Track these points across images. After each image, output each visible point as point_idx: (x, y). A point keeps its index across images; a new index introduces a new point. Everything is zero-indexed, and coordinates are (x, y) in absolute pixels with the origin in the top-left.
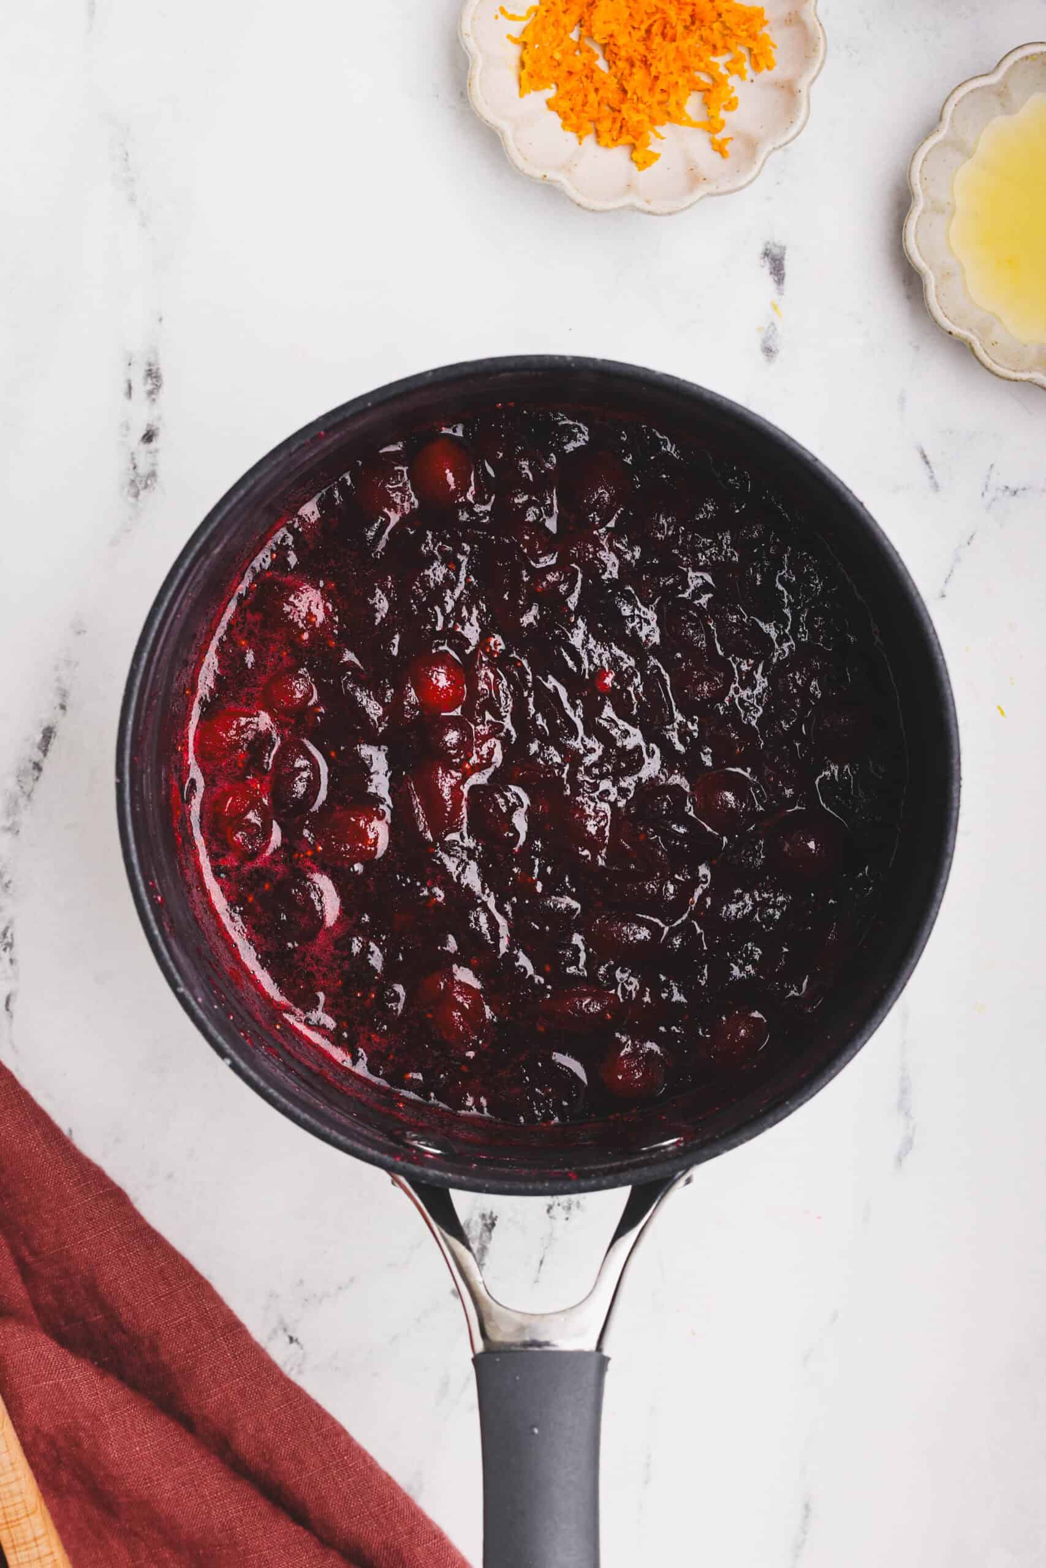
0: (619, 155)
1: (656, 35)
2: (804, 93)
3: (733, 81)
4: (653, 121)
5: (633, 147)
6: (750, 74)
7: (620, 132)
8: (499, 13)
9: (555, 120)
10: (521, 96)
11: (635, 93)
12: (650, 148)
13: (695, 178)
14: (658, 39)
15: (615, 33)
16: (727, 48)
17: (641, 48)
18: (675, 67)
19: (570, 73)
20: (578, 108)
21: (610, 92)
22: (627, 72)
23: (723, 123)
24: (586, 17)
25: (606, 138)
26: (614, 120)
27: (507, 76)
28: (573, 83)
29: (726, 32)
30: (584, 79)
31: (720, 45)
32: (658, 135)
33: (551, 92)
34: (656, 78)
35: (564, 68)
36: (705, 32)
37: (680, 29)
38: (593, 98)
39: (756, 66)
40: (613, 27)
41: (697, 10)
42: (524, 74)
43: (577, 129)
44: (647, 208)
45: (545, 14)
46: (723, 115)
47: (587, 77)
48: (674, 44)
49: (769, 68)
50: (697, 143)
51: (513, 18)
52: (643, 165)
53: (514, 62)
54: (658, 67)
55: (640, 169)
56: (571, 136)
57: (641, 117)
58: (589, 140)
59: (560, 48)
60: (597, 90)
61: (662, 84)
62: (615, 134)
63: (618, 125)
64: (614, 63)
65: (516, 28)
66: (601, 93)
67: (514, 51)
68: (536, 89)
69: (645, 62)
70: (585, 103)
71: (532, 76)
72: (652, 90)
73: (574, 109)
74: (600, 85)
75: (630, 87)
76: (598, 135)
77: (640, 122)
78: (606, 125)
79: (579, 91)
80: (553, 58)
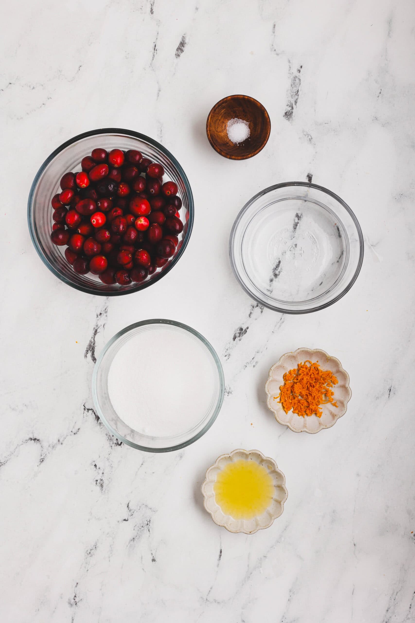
0: (313, 416)
1: (309, 387)
2: (349, 387)
3: (330, 388)
4: (317, 405)
5: (316, 414)
6: (334, 385)
7: (311, 411)
8: (274, 399)
9: (296, 415)
10: (287, 414)
11: (311, 402)
12: (320, 412)
13: (334, 416)
14: (310, 388)
15: (301, 391)
16: (325, 382)
17: (308, 391)
18: (317, 393)
19: (295, 404)
20: (300, 410)
21: (306, 404)
22: (307, 397)
23: (333, 399)
24: (293, 390)
25: (309, 414)
26: (309, 409)
27: (282, 412)
28: (296, 406)
29: (324, 379)
30: (298, 403)
31: (324, 382)
32: (320, 408)
33: (292, 409)
34: (314, 397)
35: (293, 403)
36: (320, 381)
37: (314, 384)
38: (302, 407)
39: (334, 384)
40: (300, 390)
41: (316, 378)
42: (285, 409)
43: (302, 415)
44: (327, 427)
45: (283, 394)
46: (332, 397)
47: (298, 402)
48: (315, 388)
49: (337, 383)
50: (329, 406)
51: (277, 398)
52: (320, 417)
53: (281, 407)
54: (314, 394)
55: (320, 418)
56: (301, 417)
57: (315, 406)
58: (305, 416)
59: (290, 399)
60: (302, 405)
61: (316, 398)
62: (311, 412)
63: (310, 410)
64: (303, 396)
65: (278, 400)
66: (303, 405)
67: (280, 405)
68: (289, 411)
69: (311, 395)
70: (301, 409)
71: (287, 409)
72: (314, 399)
73: (299, 411)
74: (302, 403)
75: (309, 401)
76: (307, 415)
77: (315, 408)
78: (308, 412)
79: (298, 406)
80: (289, 402)
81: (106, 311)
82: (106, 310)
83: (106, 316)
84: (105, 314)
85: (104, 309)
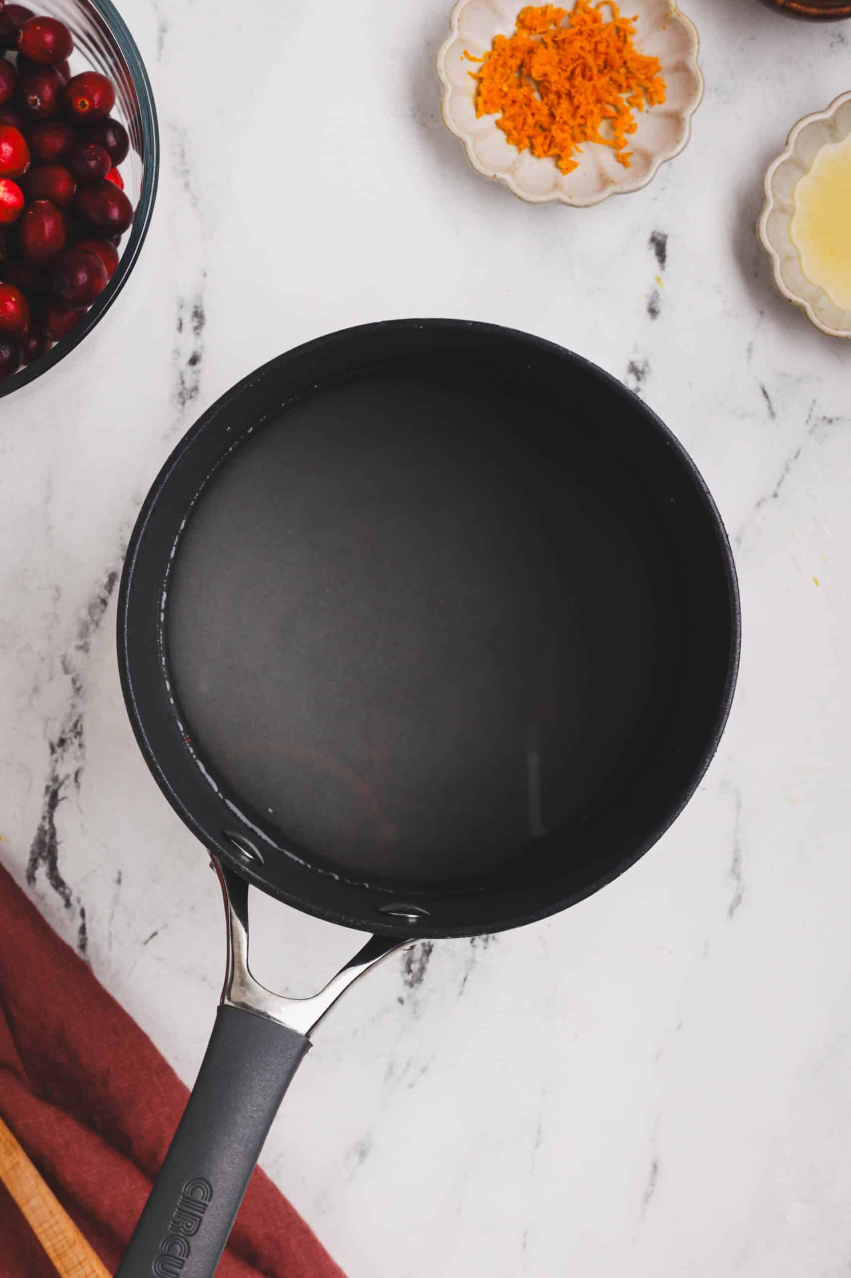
0: (547, 164)
1: (578, 75)
2: (686, 121)
3: (633, 111)
4: (574, 139)
5: (558, 158)
6: (646, 107)
7: (550, 146)
8: (463, 56)
9: (501, 136)
10: (477, 117)
11: (561, 118)
12: (572, 158)
13: (604, 181)
14: (580, 78)
15: (549, 73)
16: (629, 88)
17: (567, 85)
18: (591, 99)
19: (514, 102)
20: (520, 127)
21: (543, 117)
22: (555, 102)
23: (626, 143)
24: (527, 61)
25: (538, 150)
26: (546, 137)
27: (467, 103)
28: (515, 109)
29: (629, 75)
30: (524, 107)
31: (624, 84)
32: (577, 149)
33: (498, 115)
34: (578, 107)
35: (510, 98)
36: (615, 75)
37: (595, 71)
38: (530, 121)
39: (651, 102)
40: (548, 69)
41: (609, 57)
42: (480, 99)
43: (518, 144)
44: (569, 201)
45: (496, 57)
46: (625, 136)
47: (526, 105)
48: (591, 83)
49: (660, 102)
50: (606, 157)
51: (473, 59)
52: (566, 170)
53: (472, 91)
54: (579, 99)
55: (562, 174)
56: (512, 148)
57: (565, 135)
58: (526, 152)
59: (507, 83)
60: (533, 115)
61: (581, 112)
62: (546, 147)
63: (548, 141)
64: (545, 95)
65: (474, 67)
66: (535, 117)
67: (472, 84)
68: (488, 113)
69: (570, 97)
70: (524, 124)
71: (485, 102)
72: (574, 116)
73: (515, 128)
74: (535, 111)
75: (557, 113)
76: (532, 148)
77: (565, 139)
78: (539, 141)
79: (520, 115)
80: (501, 90)
81: (79, 729)
82: (79, 726)
83: (81, 746)
84: (76, 742)
85: (71, 724)
